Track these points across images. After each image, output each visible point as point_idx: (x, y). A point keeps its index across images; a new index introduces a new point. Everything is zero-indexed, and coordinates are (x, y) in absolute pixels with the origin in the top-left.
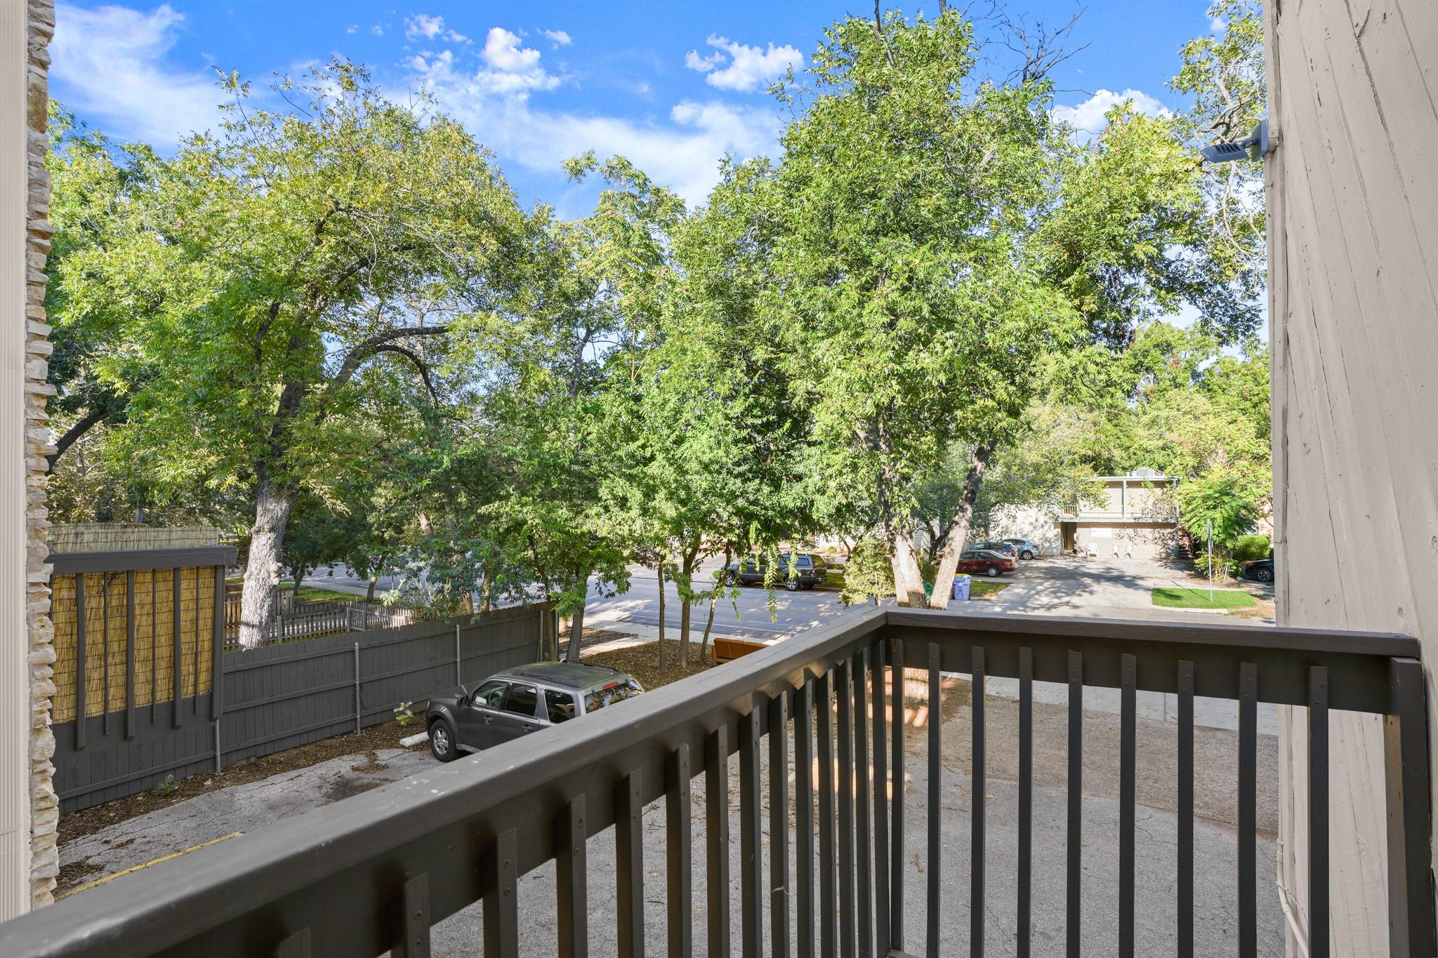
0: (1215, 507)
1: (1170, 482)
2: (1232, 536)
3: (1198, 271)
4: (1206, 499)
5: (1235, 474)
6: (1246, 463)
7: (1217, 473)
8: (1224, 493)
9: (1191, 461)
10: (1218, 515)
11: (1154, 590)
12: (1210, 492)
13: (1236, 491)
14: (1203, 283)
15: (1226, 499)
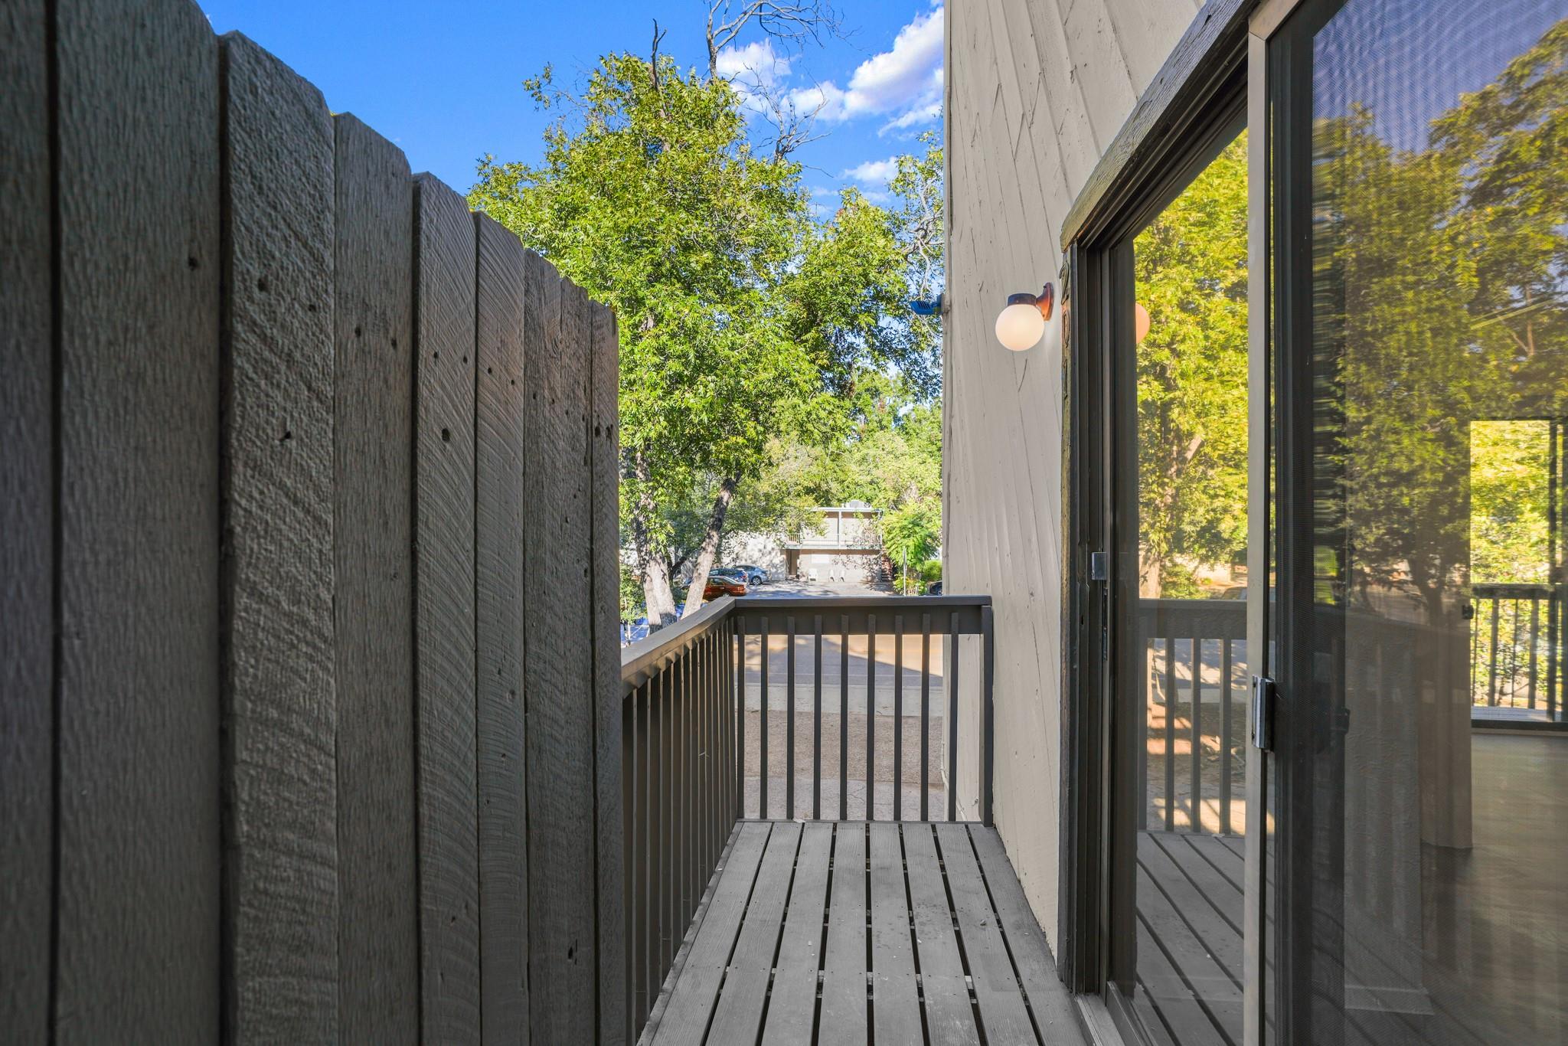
0: (909, 536)
1: (876, 514)
2: (920, 560)
3: (902, 339)
4: (902, 528)
5: (924, 508)
6: (931, 499)
7: (911, 507)
8: (915, 524)
9: (892, 496)
10: (911, 542)
12: (905, 523)
13: (924, 522)
14: (904, 350)
15: (917, 529)
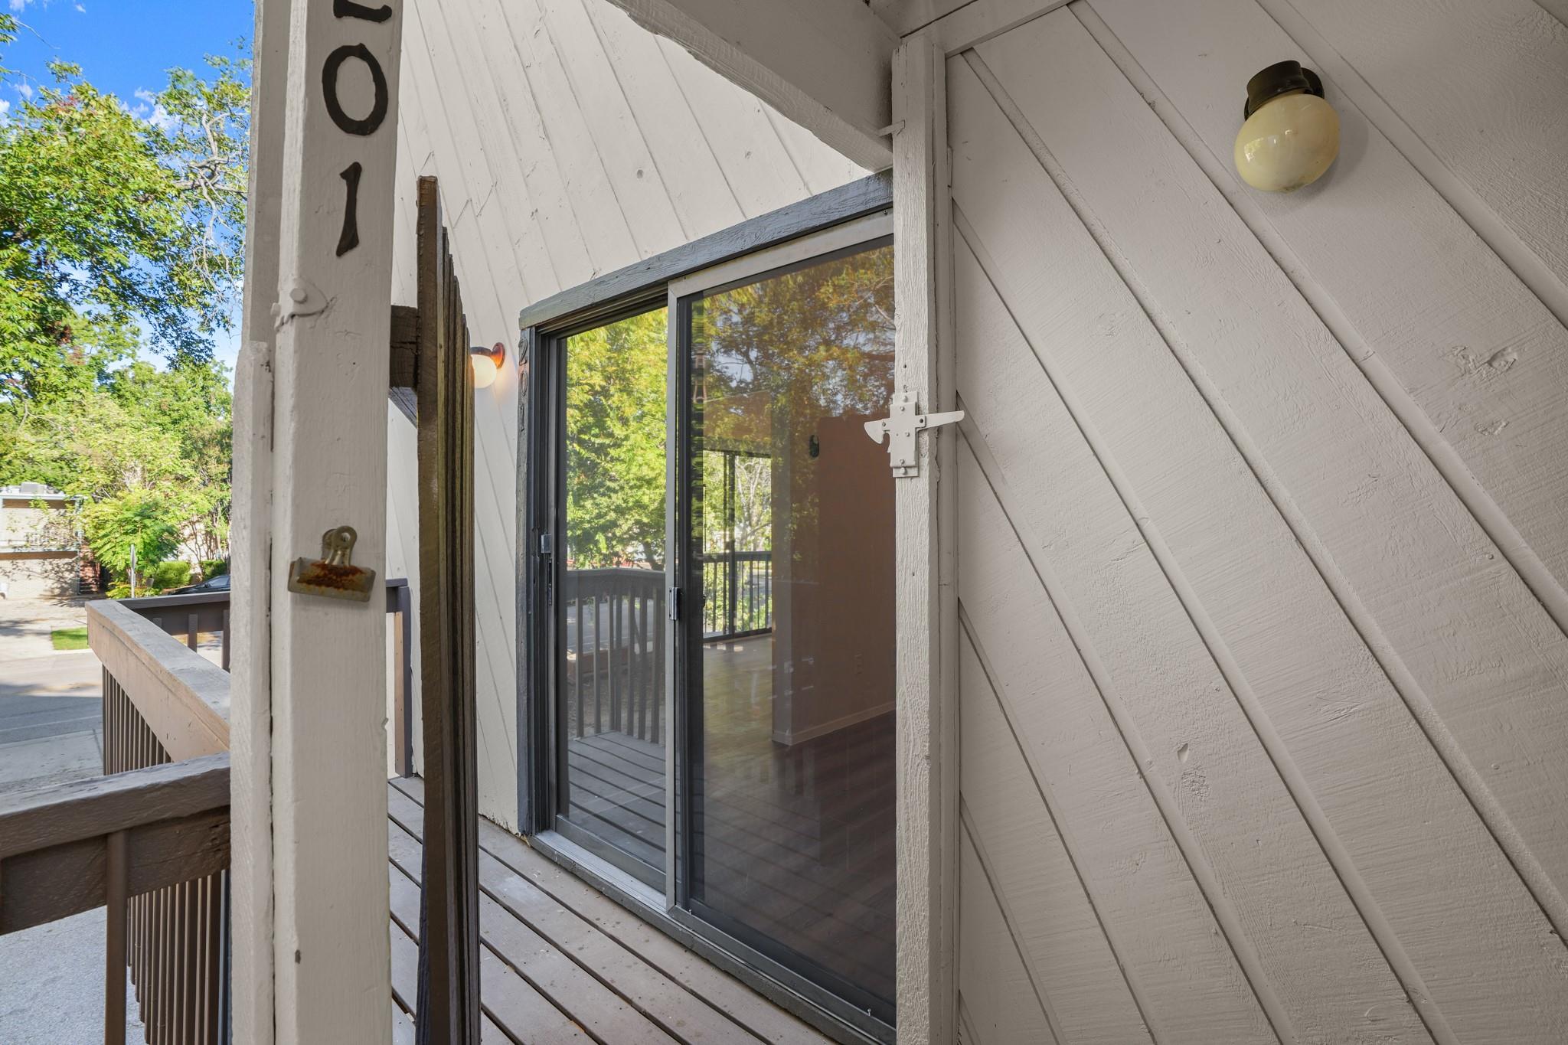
0: (134, 532)
1: (72, 503)
2: (153, 562)
3: (156, 286)
4: (121, 523)
5: (158, 495)
6: (169, 484)
7: (136, 492)
8: (143, 515)
9: (103, 479)
10: (138, 540)
11: (52, 633)
12: (129, 515)
13: (159, 513)
14: (159, 300)
15: (148, 522)
